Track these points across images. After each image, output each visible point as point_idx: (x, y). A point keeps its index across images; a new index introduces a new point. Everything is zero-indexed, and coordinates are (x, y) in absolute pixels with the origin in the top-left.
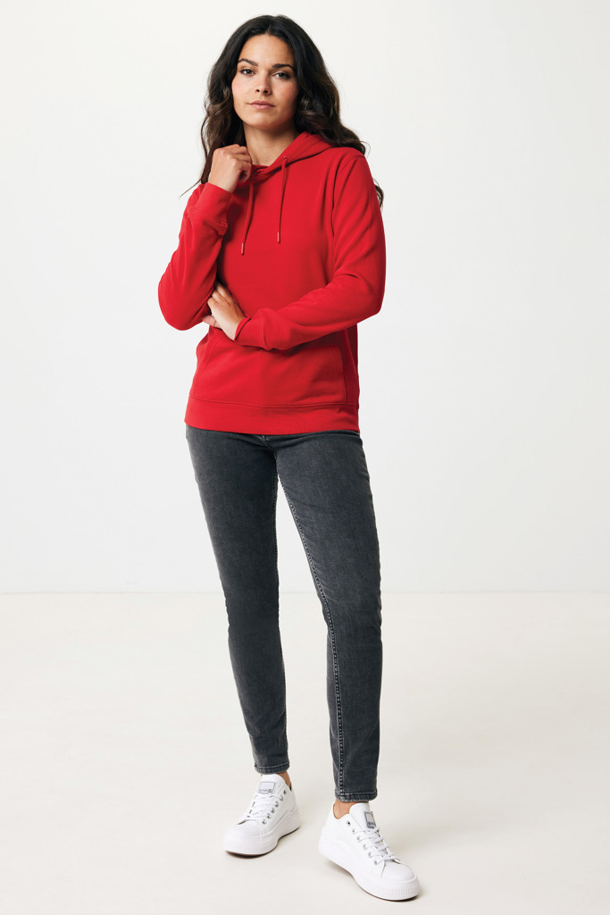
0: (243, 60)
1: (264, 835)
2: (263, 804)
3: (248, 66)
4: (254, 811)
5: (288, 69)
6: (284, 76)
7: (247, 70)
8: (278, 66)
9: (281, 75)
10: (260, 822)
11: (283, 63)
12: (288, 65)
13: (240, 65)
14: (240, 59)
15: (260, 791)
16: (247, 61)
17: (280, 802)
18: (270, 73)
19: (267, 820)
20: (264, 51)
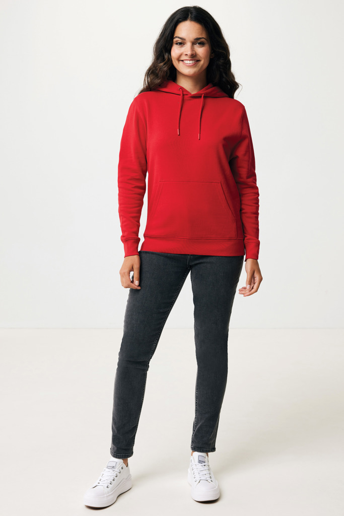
0: (176, 37)
1: (107, 495)
2: (108, 475)
3: (180, 41)
4: (103, 479)
5: (203, 40)
6: (202, 44)
7: (179, 43)
8: (197, 39)
9: (199, 43)
10: (105, 487)
11: (200, 37)
12: (203, 38)
13: (175, 40)
14: (175, 36)
15: (108, 467)
16: (179, 38)
17: (118, 474)
18: (193, 43)
19: (110, 485)
20: (188, 30)
